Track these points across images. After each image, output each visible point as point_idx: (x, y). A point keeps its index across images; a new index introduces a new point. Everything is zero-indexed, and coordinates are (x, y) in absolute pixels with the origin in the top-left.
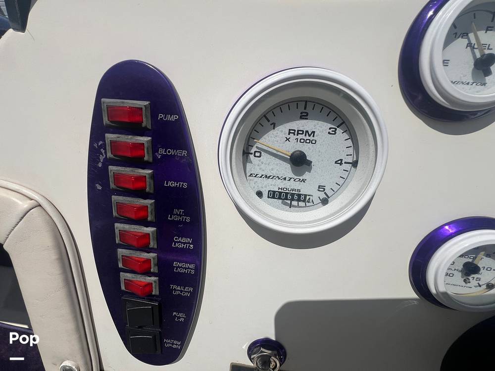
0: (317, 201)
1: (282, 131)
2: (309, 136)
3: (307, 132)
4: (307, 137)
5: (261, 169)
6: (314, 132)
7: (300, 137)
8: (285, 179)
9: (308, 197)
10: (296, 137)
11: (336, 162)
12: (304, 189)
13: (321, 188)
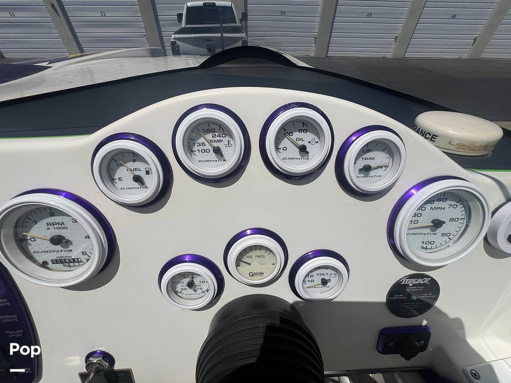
0: (85, 261)
1: (42, 225)
2: (61, 225)
3: (58, 223)
4: (60, 226)
5: (39, 248)
6: (63, 223)
7: (55, 226)
8: (58, 251)
9: (79, 260)
10: (53, 227)
11: (86, 237)
12: (74, 255)
13: (84, 253)
